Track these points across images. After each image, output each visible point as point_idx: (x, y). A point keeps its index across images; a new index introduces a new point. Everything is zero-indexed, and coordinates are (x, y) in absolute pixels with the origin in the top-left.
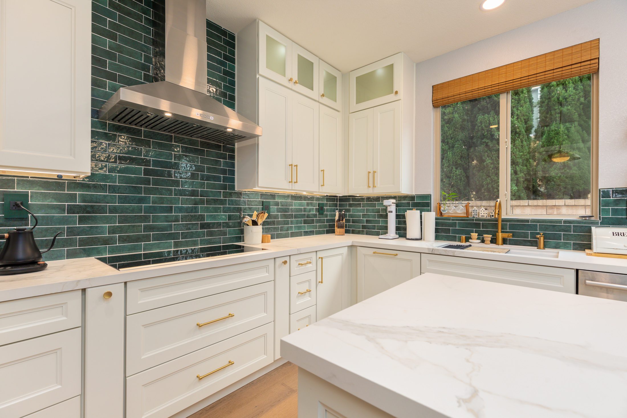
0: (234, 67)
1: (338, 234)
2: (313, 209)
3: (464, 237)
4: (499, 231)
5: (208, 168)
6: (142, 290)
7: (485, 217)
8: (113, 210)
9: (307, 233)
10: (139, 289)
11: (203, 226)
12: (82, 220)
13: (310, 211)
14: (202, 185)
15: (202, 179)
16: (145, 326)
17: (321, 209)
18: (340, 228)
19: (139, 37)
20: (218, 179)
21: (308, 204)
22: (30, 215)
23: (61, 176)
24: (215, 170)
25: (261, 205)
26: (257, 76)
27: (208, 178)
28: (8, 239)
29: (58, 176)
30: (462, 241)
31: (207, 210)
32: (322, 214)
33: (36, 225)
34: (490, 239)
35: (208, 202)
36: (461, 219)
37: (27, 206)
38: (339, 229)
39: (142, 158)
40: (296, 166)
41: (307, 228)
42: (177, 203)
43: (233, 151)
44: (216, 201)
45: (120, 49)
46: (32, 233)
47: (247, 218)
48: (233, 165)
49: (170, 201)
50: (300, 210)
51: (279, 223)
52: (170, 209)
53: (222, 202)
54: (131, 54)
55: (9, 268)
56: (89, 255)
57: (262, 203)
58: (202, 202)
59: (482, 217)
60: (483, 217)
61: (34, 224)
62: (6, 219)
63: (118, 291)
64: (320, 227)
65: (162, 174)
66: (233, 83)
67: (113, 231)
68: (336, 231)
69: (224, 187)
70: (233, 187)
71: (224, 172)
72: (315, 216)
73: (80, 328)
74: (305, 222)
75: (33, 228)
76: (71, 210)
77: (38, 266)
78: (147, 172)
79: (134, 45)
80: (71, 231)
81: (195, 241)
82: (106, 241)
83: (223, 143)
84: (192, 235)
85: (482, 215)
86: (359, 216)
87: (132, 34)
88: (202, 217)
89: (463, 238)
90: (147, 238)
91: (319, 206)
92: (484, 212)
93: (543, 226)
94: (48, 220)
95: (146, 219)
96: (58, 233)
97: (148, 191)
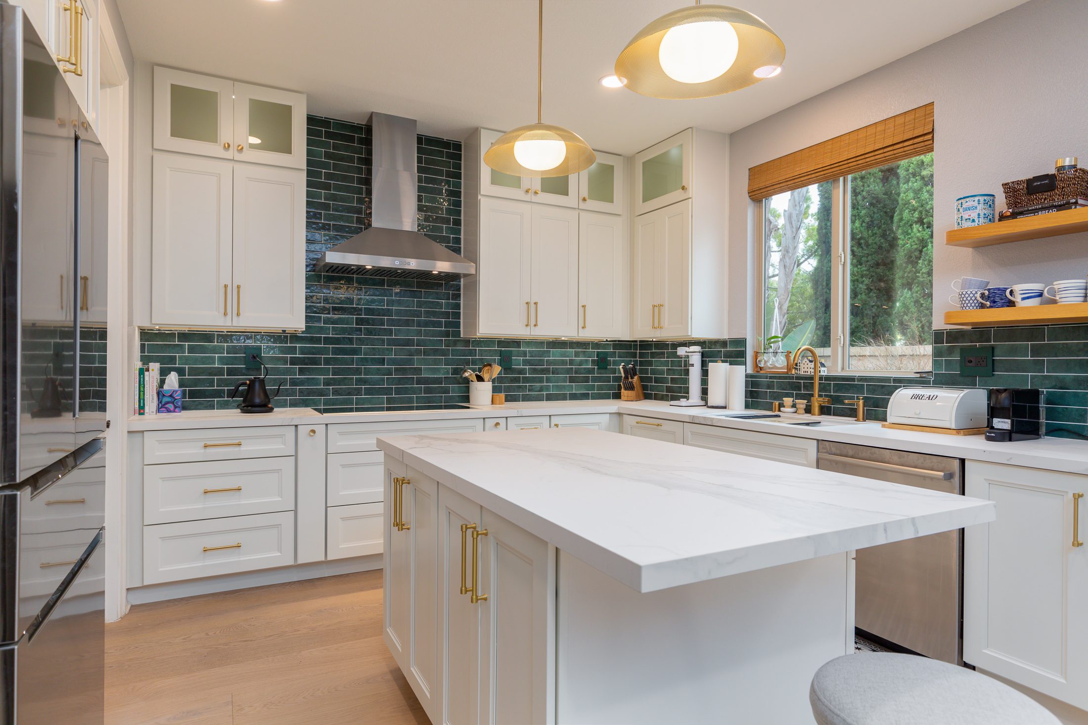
0: (460, 183)
1: (626, 398)
2: (587, 361)
3: (777, 403)
4: (815, 394)
5: (427, 312)
6: (341, 434)
7: (809, 373)
8: (327, 361)
9: (574, 397)
10: (338, 432)
11: (419, 381)
12: (301, 371)
13: (581, 363)
14: (419, 333)
15: (419, 325)
16: (344, 466)
17: (602, 362)
18: (628, 390)
19: (351, 180)
20: (439, 324)
21: (577, 354)
22: (262, 366)
23: (285, 331)
24: (434, 314)
25: (499, 354)
26: (479, 197)
27: (426, 324)
28: (249, 386)
29: (283, 331)
30: (774, 410)
31: (425, 362)
32: (606, 368)
33: (266, 375)
34: (804, 406)
35: (426, 353)
36: (780, 377)
37: (261, 358)
38: (626, 391)
39: (354, 307)
40: (535, 303)
41: (575, 388)
42: (390, 355)
43: (458, 288)
44: (436, 352)
45: (334, 198)
46: (264, 381)
47: (469, 372)
48: (458, 306)
49: (383, 352)
50: (564, 363)
51: (526, 380)
52: (382, 361)
53: (444, 353)
54: (343, 199)
55: (250, 408)
56: (307, 406)
57: (499, 352)
58: (418, 352)
59: (805, 373)
60: (807, 373)
61: (265, 374)
62: (247, 369)
63: (320, 430)
64: (600, 388)
65: (374, 322)
66: (458, 204)
67: (327, 383)
68: (622, 394)
69: (447, 334)
70: (458, 334)
71: (447, 315)
72: (591, 371)
73: (294, 457)
74: (572, 380)
75: (264, 378)
76: (294, 361)
77: (268, 408)
78: (360, 321)
79: (347, 189)
80: (294, 382)
81: (410, 397)
82: (321, 393)
83: (444, 281)
84: (406, 391)
85: (805, 370)
86: (662, 372)
87: (344, 178)
88: (418, 371)
89: (775, 404)
90: (358, 392)
91: (597, 357)
92: (807, 366)
93: (871, 387)
94: (276, 371)
95: (357, 371)
96: (282, 382)
97: (361, 341)
